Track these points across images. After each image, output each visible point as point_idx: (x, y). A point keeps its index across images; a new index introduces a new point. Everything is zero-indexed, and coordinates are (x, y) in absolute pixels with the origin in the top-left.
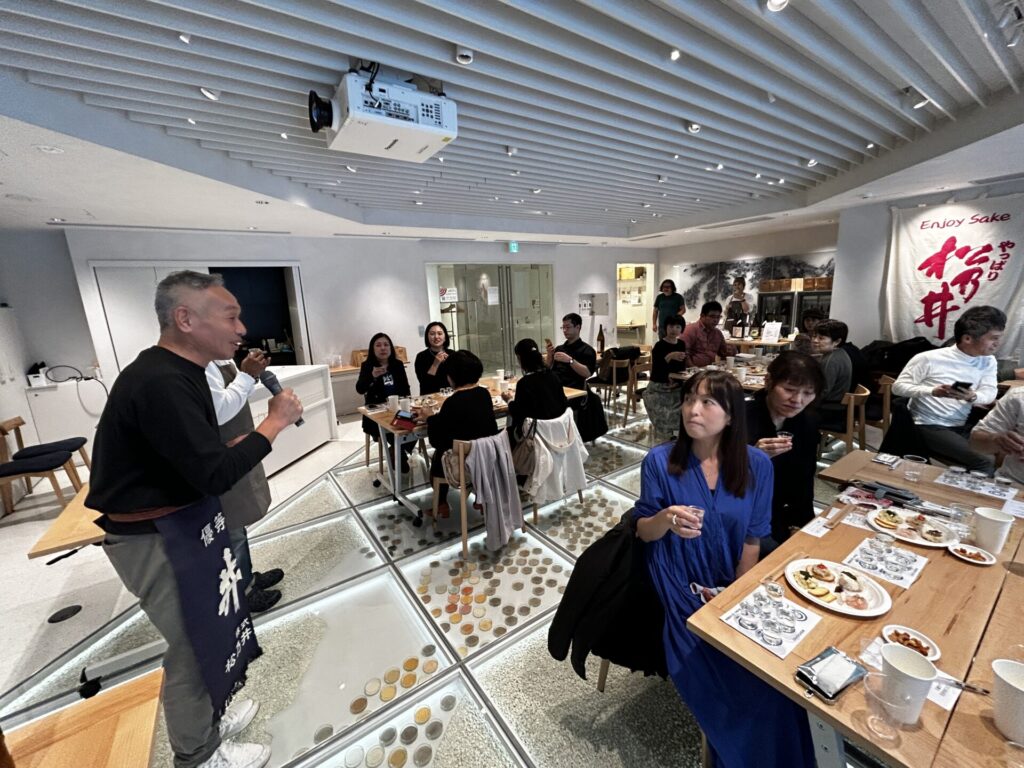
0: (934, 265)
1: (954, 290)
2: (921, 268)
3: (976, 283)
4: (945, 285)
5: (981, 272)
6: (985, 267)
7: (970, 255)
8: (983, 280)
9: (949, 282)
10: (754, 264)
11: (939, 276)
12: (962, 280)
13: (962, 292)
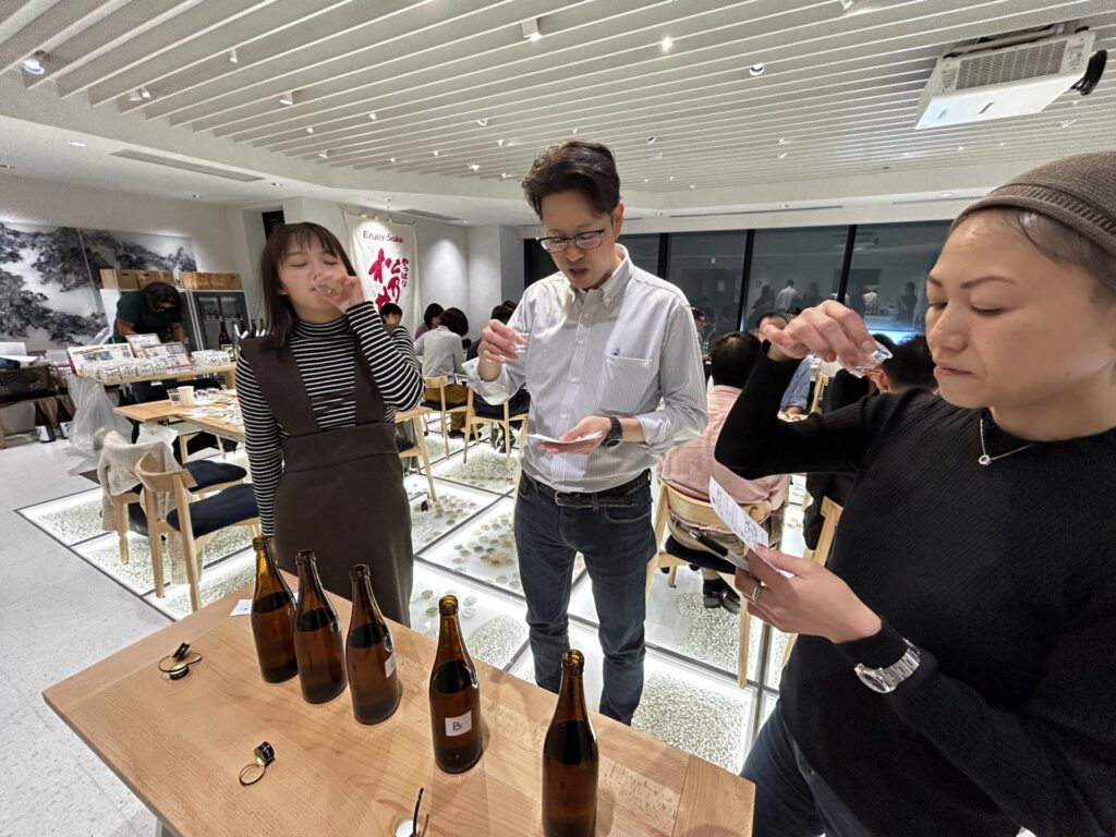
0: (376, 271)
1: (390, 292)
2: (370, 273)
3: (398, 288)
4: (384, 288)
5: (397, 278)
6: (399, 275)
7: (392, 265)
8: (401, 285)
9: (386, 285)
10: (36, 235)
11: (381, 281)
12: (393, 284)
13: (394, 295)
